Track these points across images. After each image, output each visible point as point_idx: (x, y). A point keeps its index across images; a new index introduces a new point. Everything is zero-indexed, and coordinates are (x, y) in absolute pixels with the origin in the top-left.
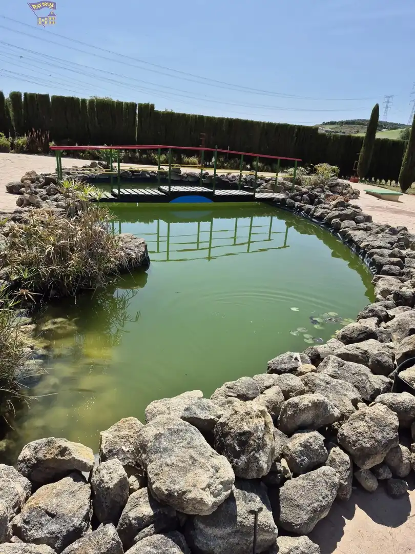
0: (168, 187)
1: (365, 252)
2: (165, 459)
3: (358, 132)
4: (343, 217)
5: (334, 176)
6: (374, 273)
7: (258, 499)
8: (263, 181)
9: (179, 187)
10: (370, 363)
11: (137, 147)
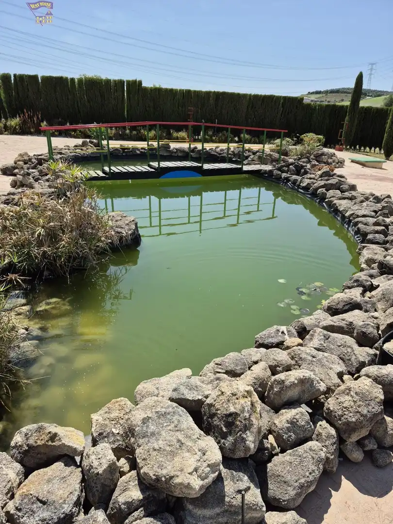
0: (157, 163)
1: (350, 221)
2: (153, 443)
3: (343, 100)
4: (328, 187)
5: (320, 145)
6: (359, 241)
7: (246, 478)
8: (251, 154)
9: (168, 163)
10: (355, 334)
11: (127, 124)
